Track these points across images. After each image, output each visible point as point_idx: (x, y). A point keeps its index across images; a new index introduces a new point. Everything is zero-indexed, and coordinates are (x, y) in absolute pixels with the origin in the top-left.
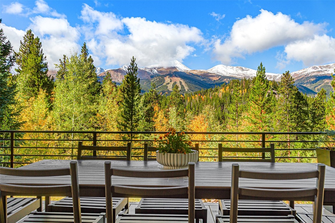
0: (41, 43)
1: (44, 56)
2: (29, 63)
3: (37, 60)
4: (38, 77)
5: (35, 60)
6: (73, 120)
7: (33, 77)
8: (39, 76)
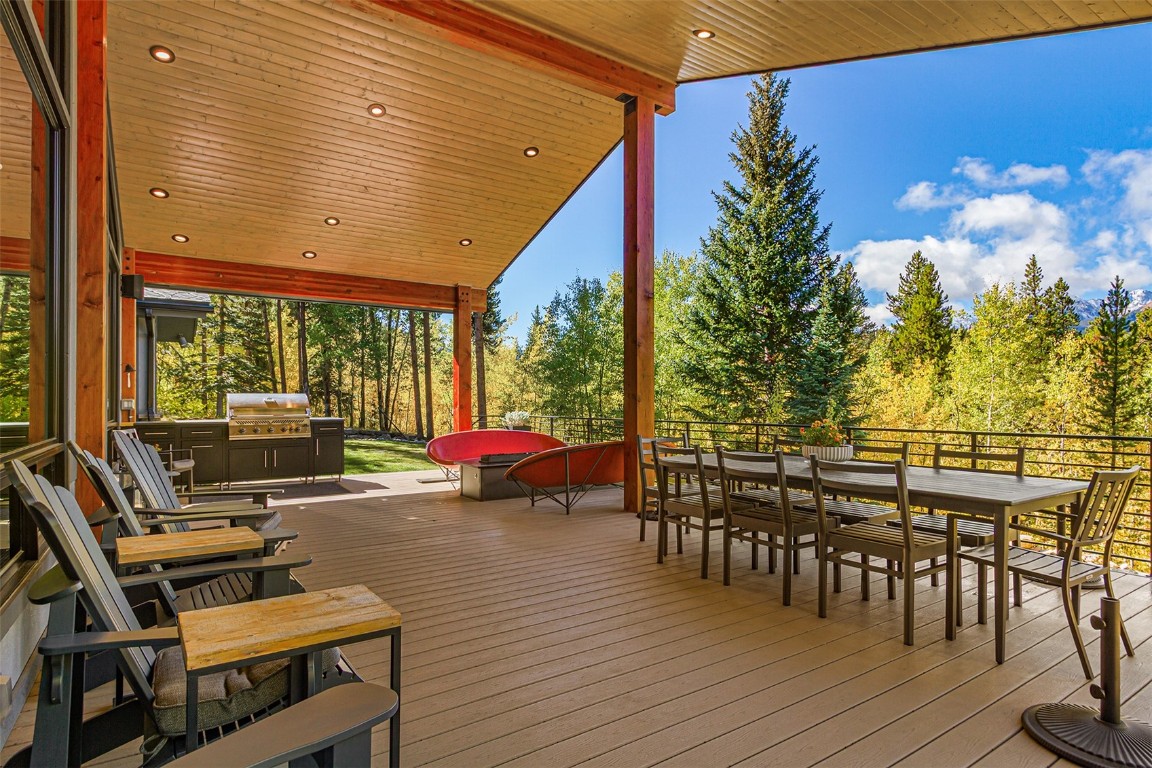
0: (937, 272)
1: (943, 296)
2: (915, 312)
3: (928, 305)
4: (930, 336)
5: (924, 305)
6: (990, 413)
7: (923, 336)
8: (933, 334)
